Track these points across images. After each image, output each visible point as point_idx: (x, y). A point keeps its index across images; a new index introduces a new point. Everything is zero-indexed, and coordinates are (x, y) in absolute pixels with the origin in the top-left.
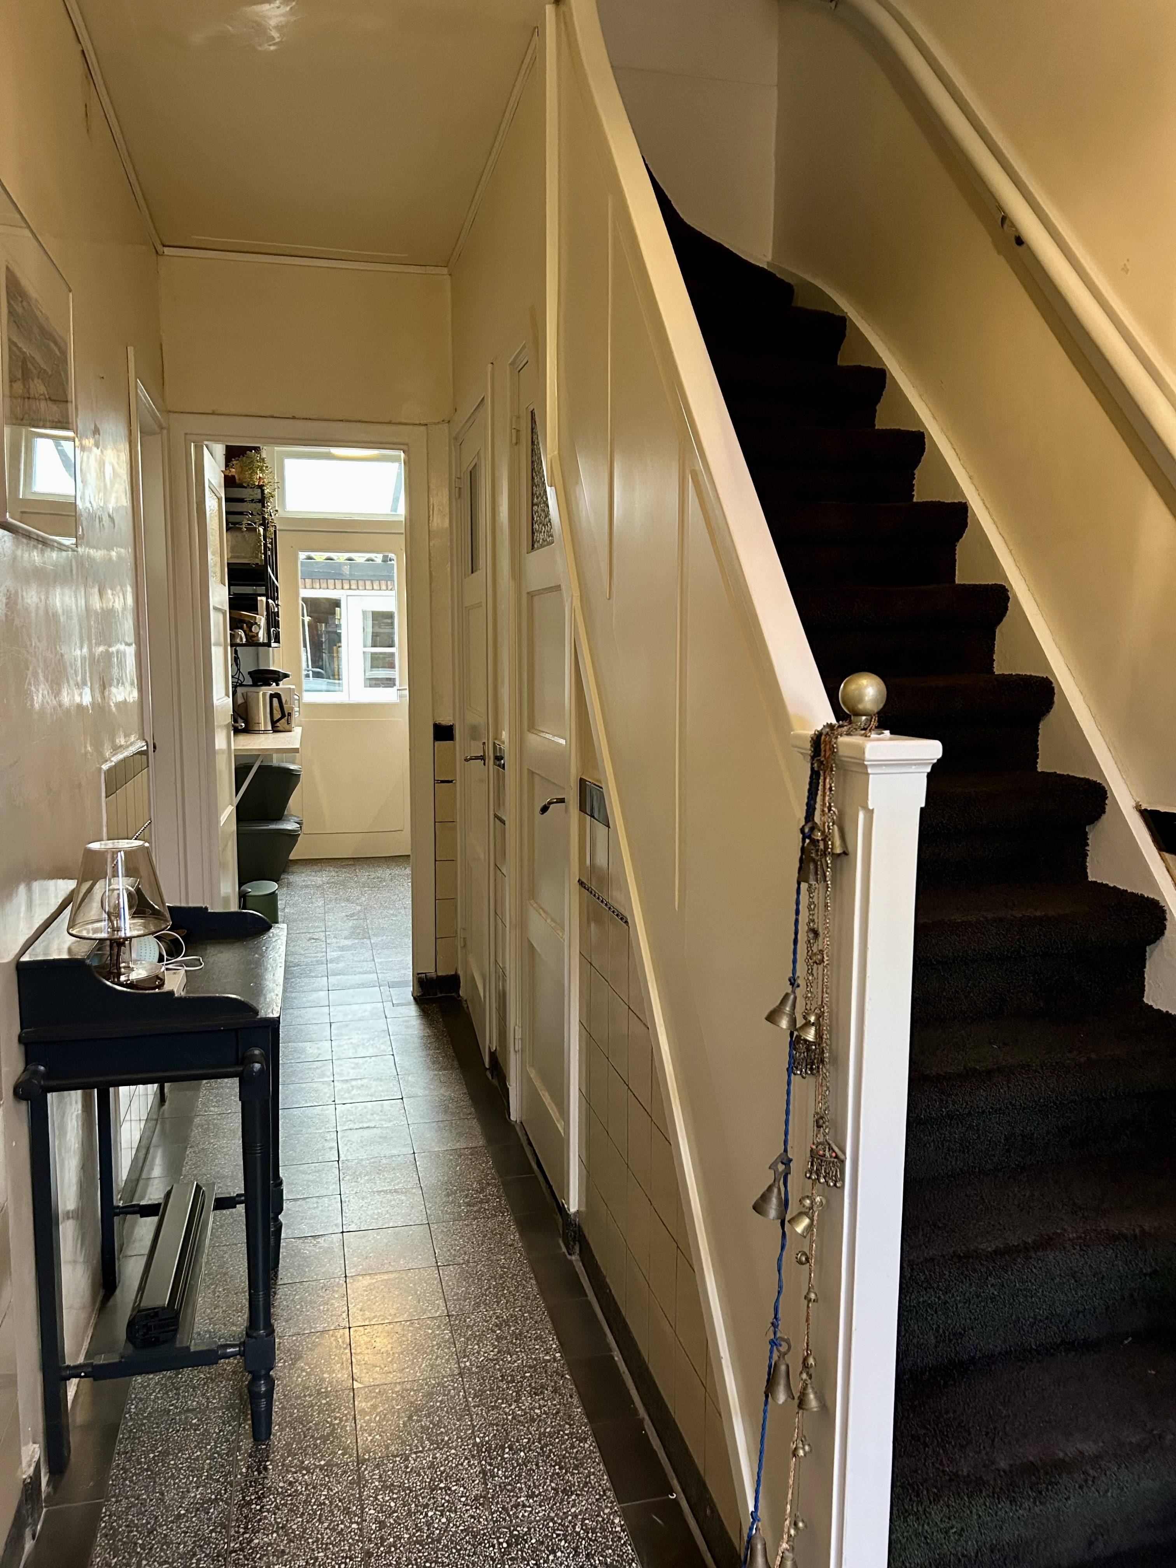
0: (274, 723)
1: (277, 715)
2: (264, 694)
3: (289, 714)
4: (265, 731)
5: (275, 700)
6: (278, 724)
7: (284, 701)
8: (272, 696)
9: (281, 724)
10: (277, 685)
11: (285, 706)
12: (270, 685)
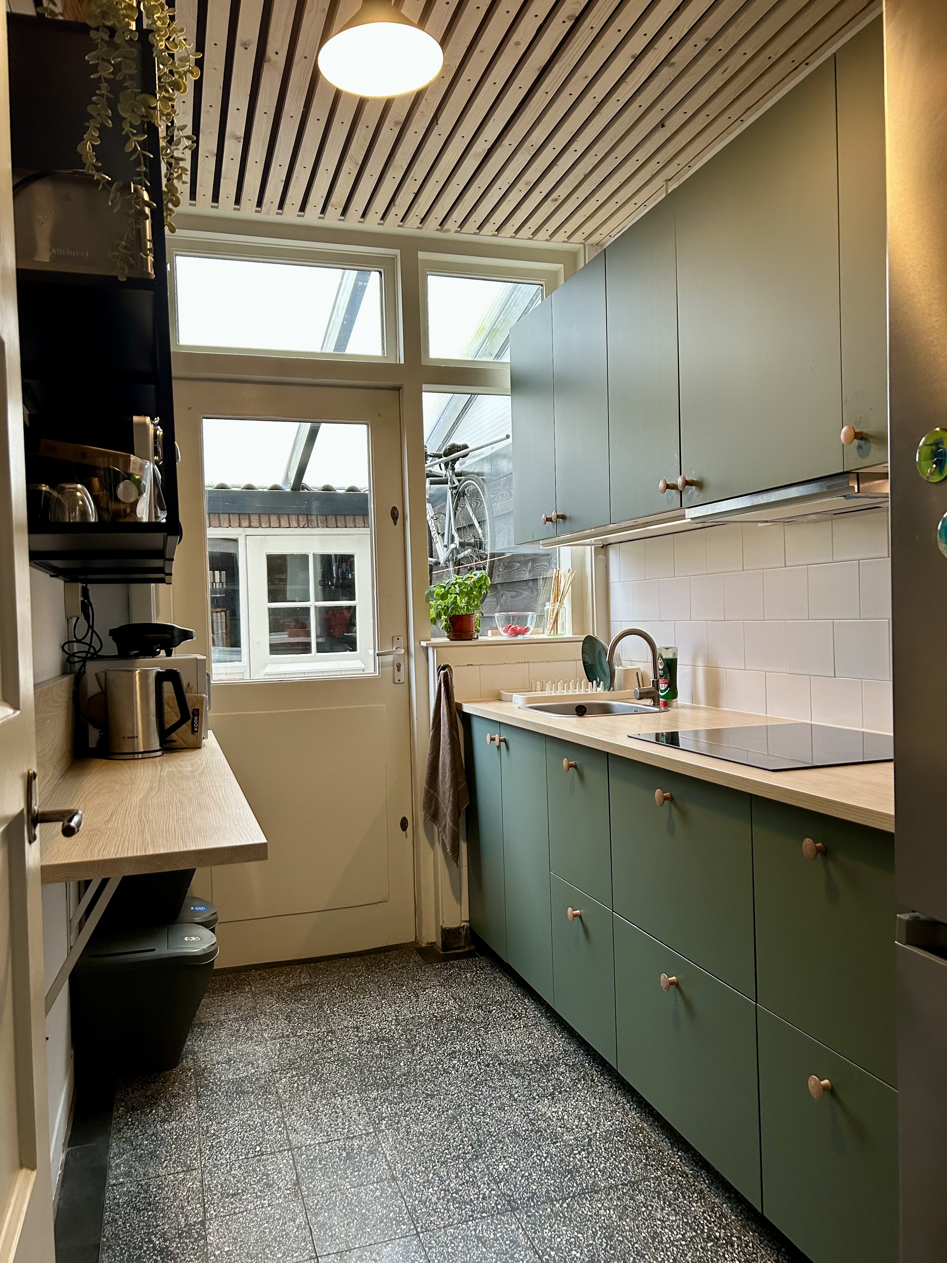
0: (165, 733)
1: (172, 715)
2: (144, 675)
3: (197, 712)
4: (148, 753)
5: (168, 686)
6: (174, 736)
7: (185, 684)
8: (160, 678)
9: (182, 734)
10: (169, 654)
11: (188, 696)
12: (155, 654)
